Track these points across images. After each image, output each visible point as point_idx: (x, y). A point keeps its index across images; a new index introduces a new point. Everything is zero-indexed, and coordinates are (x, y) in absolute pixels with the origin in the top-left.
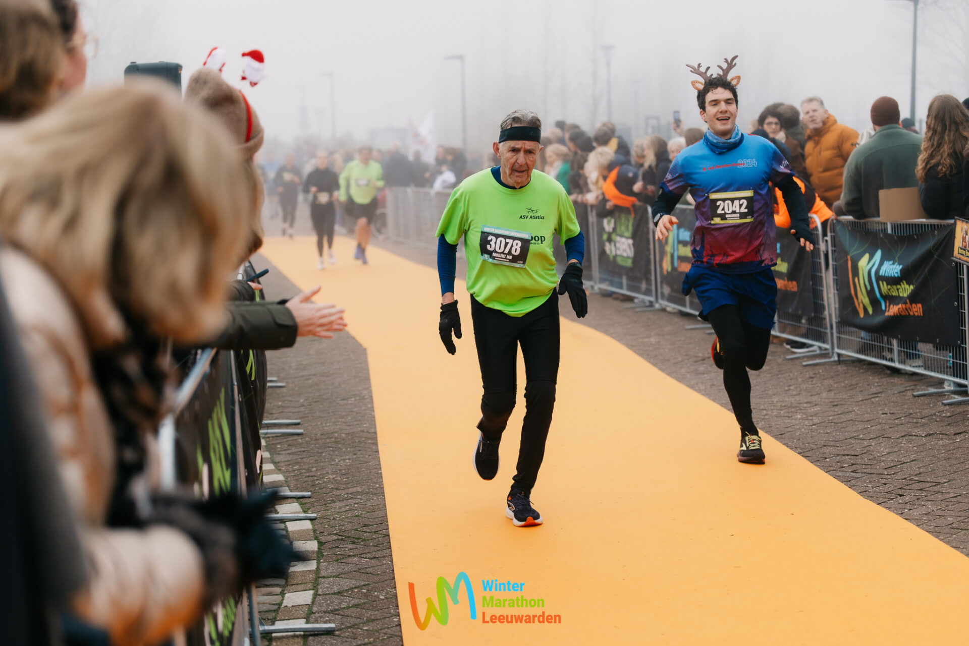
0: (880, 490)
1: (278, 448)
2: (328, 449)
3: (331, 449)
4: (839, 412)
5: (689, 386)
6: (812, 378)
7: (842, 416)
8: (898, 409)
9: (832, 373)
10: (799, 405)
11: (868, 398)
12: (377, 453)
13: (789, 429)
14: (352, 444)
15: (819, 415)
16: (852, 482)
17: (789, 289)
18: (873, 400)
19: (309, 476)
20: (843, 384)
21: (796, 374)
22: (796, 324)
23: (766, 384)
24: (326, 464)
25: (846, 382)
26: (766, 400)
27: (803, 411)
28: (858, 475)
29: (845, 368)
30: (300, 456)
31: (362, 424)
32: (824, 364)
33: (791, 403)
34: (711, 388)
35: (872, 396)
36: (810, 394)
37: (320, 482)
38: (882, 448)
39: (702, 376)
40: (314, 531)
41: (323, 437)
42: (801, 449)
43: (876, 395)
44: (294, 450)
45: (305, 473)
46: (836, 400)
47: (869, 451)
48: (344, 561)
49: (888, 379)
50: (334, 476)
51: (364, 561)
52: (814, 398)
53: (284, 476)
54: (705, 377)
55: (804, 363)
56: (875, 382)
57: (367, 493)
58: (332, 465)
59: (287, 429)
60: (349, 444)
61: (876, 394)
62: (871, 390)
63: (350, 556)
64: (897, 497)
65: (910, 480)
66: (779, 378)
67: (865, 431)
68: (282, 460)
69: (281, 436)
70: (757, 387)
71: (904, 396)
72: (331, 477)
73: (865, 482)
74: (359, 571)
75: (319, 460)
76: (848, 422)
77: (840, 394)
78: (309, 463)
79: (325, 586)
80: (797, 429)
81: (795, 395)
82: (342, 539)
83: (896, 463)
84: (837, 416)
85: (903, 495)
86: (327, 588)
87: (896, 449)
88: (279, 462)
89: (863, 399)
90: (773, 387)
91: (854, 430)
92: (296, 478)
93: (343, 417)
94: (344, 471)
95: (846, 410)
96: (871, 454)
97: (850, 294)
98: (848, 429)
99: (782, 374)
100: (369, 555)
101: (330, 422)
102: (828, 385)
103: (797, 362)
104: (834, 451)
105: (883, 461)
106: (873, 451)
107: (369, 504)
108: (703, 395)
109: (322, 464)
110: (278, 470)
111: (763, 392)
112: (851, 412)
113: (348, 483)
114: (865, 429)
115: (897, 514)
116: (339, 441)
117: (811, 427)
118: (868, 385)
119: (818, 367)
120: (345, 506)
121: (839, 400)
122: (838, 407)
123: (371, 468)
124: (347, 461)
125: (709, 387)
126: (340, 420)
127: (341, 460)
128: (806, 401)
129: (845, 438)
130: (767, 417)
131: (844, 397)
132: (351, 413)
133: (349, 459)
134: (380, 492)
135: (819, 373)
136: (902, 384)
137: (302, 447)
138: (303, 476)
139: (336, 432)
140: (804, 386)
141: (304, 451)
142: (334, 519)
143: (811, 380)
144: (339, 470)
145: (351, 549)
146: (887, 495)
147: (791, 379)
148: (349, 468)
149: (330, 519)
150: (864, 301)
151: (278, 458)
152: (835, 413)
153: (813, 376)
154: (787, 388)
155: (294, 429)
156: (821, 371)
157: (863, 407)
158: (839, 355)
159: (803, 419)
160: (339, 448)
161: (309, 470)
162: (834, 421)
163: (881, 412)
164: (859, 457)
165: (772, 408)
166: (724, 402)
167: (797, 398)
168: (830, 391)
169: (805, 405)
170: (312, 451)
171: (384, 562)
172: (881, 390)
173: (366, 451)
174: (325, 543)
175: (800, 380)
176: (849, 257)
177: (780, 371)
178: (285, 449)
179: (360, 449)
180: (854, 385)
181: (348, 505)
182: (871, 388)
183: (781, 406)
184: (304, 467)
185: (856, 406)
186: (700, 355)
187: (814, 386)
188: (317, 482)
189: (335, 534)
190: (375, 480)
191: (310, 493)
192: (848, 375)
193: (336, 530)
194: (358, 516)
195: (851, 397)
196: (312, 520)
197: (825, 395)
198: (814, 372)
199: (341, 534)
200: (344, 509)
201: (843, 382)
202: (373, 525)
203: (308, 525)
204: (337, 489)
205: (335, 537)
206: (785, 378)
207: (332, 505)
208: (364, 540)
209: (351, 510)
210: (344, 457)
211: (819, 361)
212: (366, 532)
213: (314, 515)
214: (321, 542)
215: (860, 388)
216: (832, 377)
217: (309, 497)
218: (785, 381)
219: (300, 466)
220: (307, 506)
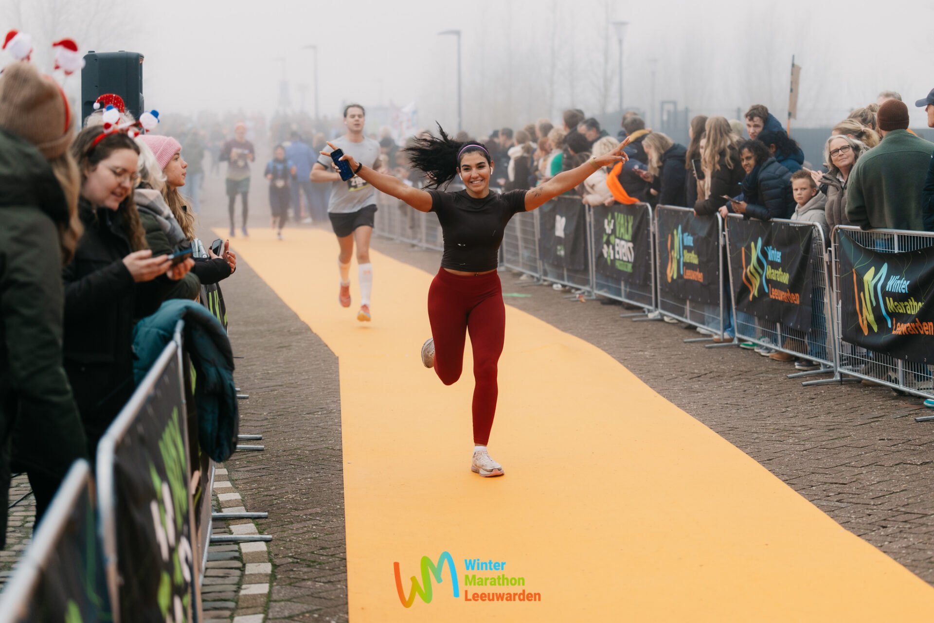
0: (863, 521)
1: (237, 464)
2: (289, 467)
3: (293, 466)
4: (834, 437)
5: (679, 406)
6: (813, 399)
7: (837, 441)
8: (897, 435)
9: (834, 394)
10: (794, 427)
11: (867, 422)
12: (341, 472)
13: (779, 454)
14: (315, 462)
15: (812, 439)
16: (836, 512)
17: (791, 302)
18: (873, 424)
19: (267, 495)
20: (844, 406)
21: (796, 394)
23: (762, 404)
24: (286, 482)
25: (848, 404)
26: (759, 422)
27: (797, 435)
28: (843, 505)
29: (847, 389)
30: (259, 474)
31: (327, 440)
32: (827, 384)
33: (785, 426)
34: (703, 407)
35: (872, 420)
36: (807, 416)
37: (279, 502)
38: (873, 477)
39: (696, 395)
40: (269, 552)
41: (285, 453)
42: (788, 476)
43: (876, 419)
44: (253, 467)
45: (263, 491)
46: (834, 424)
47: (859, 479)
48: (297, 584)
49: (893, 402)
50: (294, 496)
51: (318, 585)
52: (809, 422)
53: (241, 495)
54: (698, 396)
55: (805, 383)
56: (877, 405)
57: (326, 515)
58: (292, 483)
59: (248, 444)
60: (312, 462)
61: (877, 417)
62: (873, 413)
63: (304, 580)
64: (879, 529)
65: (897, 511)
66: (777, 398)
67: (858, 458)
68: (241, 478)
69: (240, 452)
70: (753, 408)
71: (907, 420)
72: (291, 496)
73: (849, 513)
74: (312, 595)
75: (279, 479)
76: (841, 448)
77: (839, 417)
78: (269, 482)
79: (276, 609)
80: (787, 454)
81: (791, 418)
82: (297, 562)
83: (885, 493)
84: (831, 442)
85: (886, 527)
86: (278, 612)
87: (887, 478)
88: (236, 480)
89: (862, 423)
90: (769, 408)
91: (847, 456)
92: (254, 497)
93: (307, 432)
94: (304, 491)
95: (842, 435)
96: (860, 483)
97: (855, 309)
99: (781, 394)
100: (323, 579)
101: (293, 438)
102: (829, 407)
103: (799, 381)
104: (823, 479)
105: (872, 490)
106: (863, 480)
107: (328, 526)
108: (693, 415)
109: (282, 483)
110: (236, 488)
111: (758, 413)
112: (847, 437)
113: (308, 504)
114: (859, 455)
116: (301, 458)
117: (801, 453)
118: (870, 408)
119: (821, 387)
120: (302, 528)
121: (838, 423)
122: (835, 431)
123: (332, 488)
124: (309, 480)
125: (701, 407)
126: (304, 435)
127: (303, 478)
128: (801, 424)
129: (834, 465)
131: (842, 421)
132: (316, 428)
133: (311, 478)
134: (340, 513)
135: (821, 393)
136: (906, 407)
137: (262, 464)
138: (261, 495)
139: (299, 449)
140: (802, 408)
141: (263, 469)
142: (290, 541)
143: (810, 401)
144: (299, 489)
145: (305, 573)
146: (869, 527)
147: (789, 400)
148: (309, 487)
149: (286, 541)
150: (868, 318)
151: (235, 476)
152: (830, 438)
153: (814, 397)
154: (784, 410)
155: (254, 444)
156: (823, 392)
157: (861, 432)
158: (841, 374)
159: (795, 444)
160: (302, 466)
161: (267, 489)
162: (827, 447)
163: (878, 438)
164: (847, 486)
165: (764, 431)
166: (714, 423)
167: (793, 420)
168: (830, 413)
169: (799, 429)
170: (272, 469)
171: (339, 586)
172: (883, 414)
173: (329, 469)
174: (279, 566)
175: (799, 401)
176: (854, 270)
177: (779, 391)
178: (245, 465)
179: (323, 467)
180: (856, 407)
181: (306, 527)
182: (873, 411)
183: (774, 429)
184: (262, 485)
185: (854, 430)
186: (696, 371)
187: (813, 407)
188: (275, 502)
189: (291, 557)
190: (336, 501)
191: (266, 513)
192: (851, 396)
193: (291, 553)
194: (315, 538)
195: (850, 421)
196: (267, 541)
197: (822, 418)
198: (815, 392)
199: (296, 556)
200: (301, 531)
201: (845, 404)
202: (330, 548)
203: (262, 547)
204: (295, 509)
205: (290, 560)
206: (783, 398)
207: (289, 526)
208: (320, 564)
209: (308, 531)
210: (306, 476)
211: (821, 380)
212: (322, 555)
213: (270, 537)
214: (275, 565)
215: (861, 411)
216: (834, 398)
217: (266, 518)
218: (783, 402)
219: (259, 484)
220: (264, 526)
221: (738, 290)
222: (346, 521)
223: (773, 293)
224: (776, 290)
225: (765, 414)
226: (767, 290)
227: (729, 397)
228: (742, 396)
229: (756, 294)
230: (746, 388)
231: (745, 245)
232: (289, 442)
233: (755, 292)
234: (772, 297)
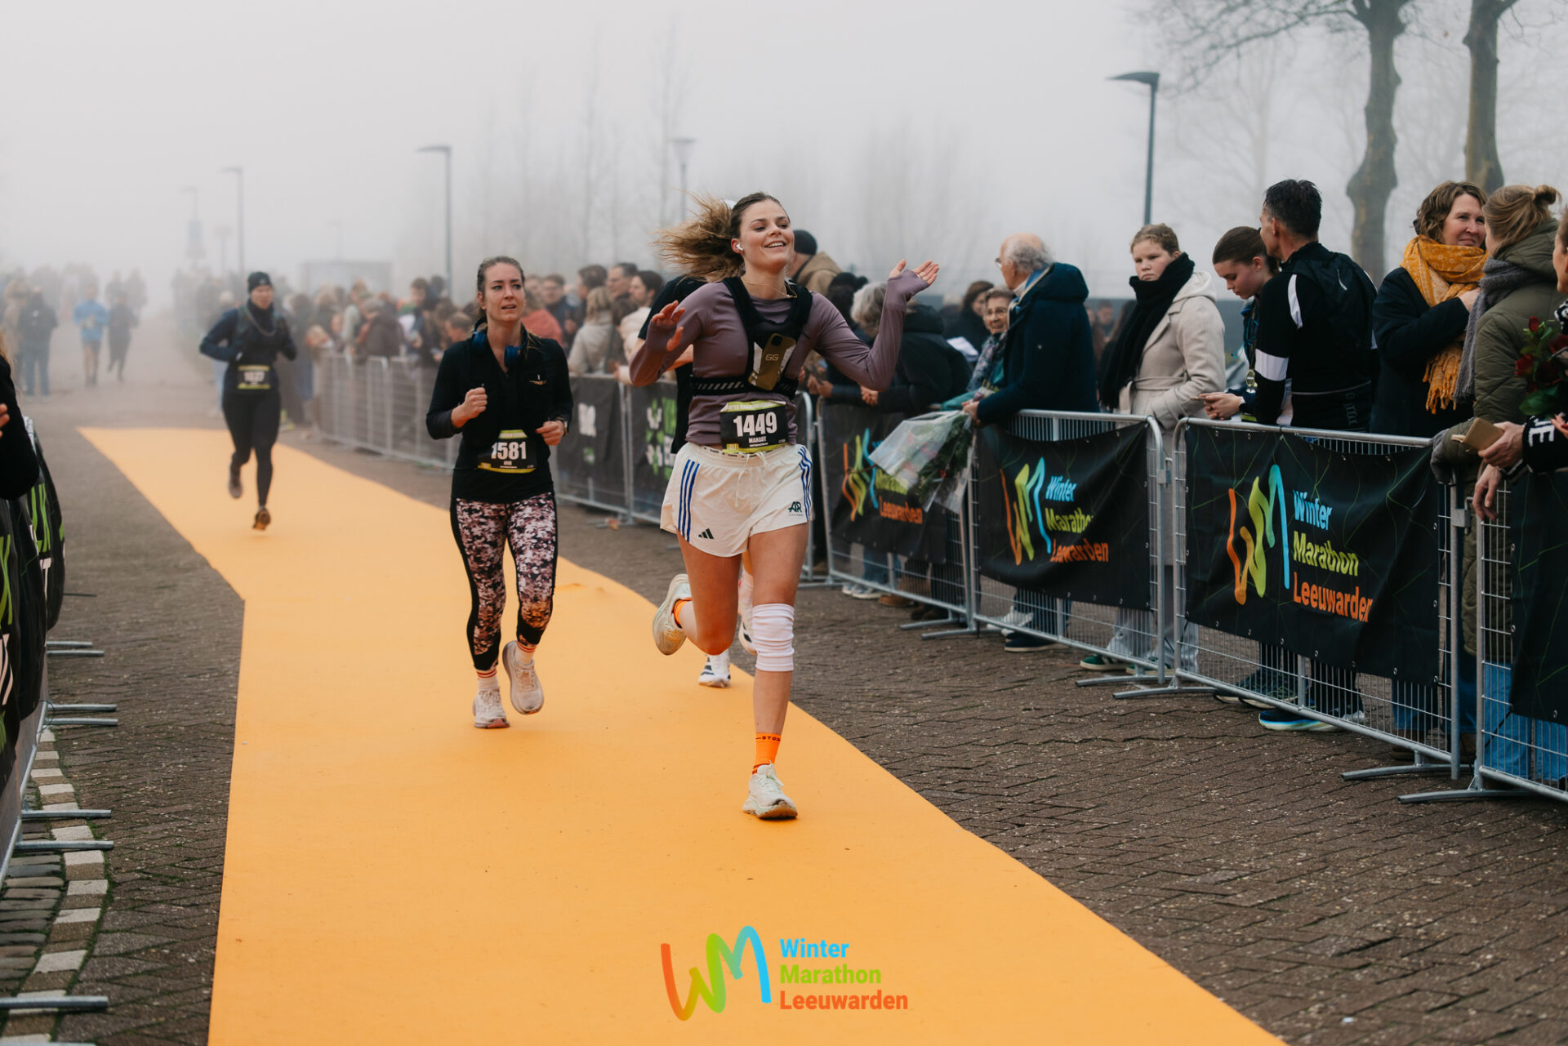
0: (990, 817)
1: (75, 745)
2: (153, 749)
3: (159, 748)
4: (959, 707)
6: (935, 657)
7: (962, 712)
8: (1049, 703)
9: (965, 651)
10: (900, 696)
11: (1009, 687)
12: (230, 755)
13: (877, 730)
14: (193, 742)
15: (928, 710)
16: (953, 806)
17: (911, 521)
18: (1015, 689)
19: (113, 787)
20: (977, 667)
21: (910, 650)
22: (920, 575)
23: (860, 664)
24: (145, 769)
25: (984, 664)
26: (854, 688)
27: (907, 704)
28: (963, 797)
29: (987, 644)
30: (107, 758)
31: (214, 712)
32: (956, 637)
33: (890, 692)
35: (1016, 684)
36: (923, 680)
37: (130, 795)
38: (1009, 759)
40: (106, 866)
41: (148, 730)
42: (888, 758)
43: (1022, 683)
44: (98, 748)
45: (109, 782)
46: (960, 689)
47: (990, 762)
48: (143, 909)
49: (1047, 660)
50: (154, 787)
51: (175, 909)
52: (926, 687)
53: (75, 787)
55: (924, 635)
56: (1025, 665)
57: (200, 813)
58: (154, 771)
59: (93, 717)
60: (189, 742)
61: (1022, 681)
62: (1017, 675)
63: (155, 902)
64: (1013, 828)
65: (1041, 804)
66: (883, 657)
67: (991, 734)
68: (78, 764)
69: (82, 728)
70: (847, 669)
71: (1065, 684)
72: (149, 788)
73: (972, 807)
74: (164, 924)
75: (136, 764)
76: (968, 721)
77: (969, 680)
78: (119, 769)
79: (105, 944)
80: (890, 729)
81: (901, 682)
82: (148, 879)
83: (1025, 781)
84: (954, 713)
85: (1023, 825)
86: (109, 946)
87: (1031, 760)
89: (1001, 688)
90: (871, 669)
91: (974, 732)
92: (93, 790)
93: (185, 702)
94: (171, 780)
95: (971, 704)
96: (991, 767)
97: (1005, 527)
98: (965, 730)
99: (889, 650)
100: (185, 902)
102: (955, 668)
103: (916, 634)
104: (937, 761)
105: (1007, 777)
106: (995, 763)
107: (200, 828)
109: (138, 770)
110: (67, 777)
111: (853, 675)
112: (978, 706)
113: (175, 798)
114: (992, 730)
115: (1006, 851)
116: (173, 737)
117: (910, 727)
118: (1015, 669)
119: (947, 641)
120: (161, 832)
121: (965, 689)
122: (960, 699)
123: (215, 776)
124: (180, 766)
126: (180, 706)
127: (171, 764)
128: (913, 689)
129: (956, 743)
130: (847, 712)
131: (972, 685)
133: (184, 764)
134: (222, 812)
135: (946, 649)
136: (1067, 668)
137: (112, 745)
138: (105, 786)
139: (171, 724)
140: (918, 669)
141: (114, 751)
142: (141, 849)
143: (930, 660)
144: (164, 779)
145: (158, 892)
146: (999, 825)
147: (901, 659)
148: (179, 775)
149: (134, 849)
150: (1023, 540)
151: (70, 761)
152: (953, 708)
153: (936, 654)
154: (891, 672)
155: (104, 717)
156: (949, 647)
157: (998, 699)
158: (979, 624)
159: (902, 715)
160: (172, 747)
161: (116, 778)
162: (948, 719)
163: (1022, 707)
164: (972, 771)
165: (860, 699)
167: (902, 686)
168: (957, 675)
169: (910, 695)
170: (127, 751)
171: (207, 911)
172: (1032, 676)
173: (213, 752)
174: (119, 884)
175: (914, 660)
176: (1002, 471)
177: (887, 647)
178: (86, 746)
179: (204, 748)
180: (993, 669)
181: (166, 830)
182: (1018, 673)
183: (874, 696)
184: (109, 774)
185: (988, 697)
187: (933, 668)
188: (125, 796)
189: (139, 871)
190: (217, 794)
191: (109, 811)
192: (989, 654)
193: (140, 865)
194: (180, 845)
195: (984, 685)
196: (105, 849)
197: (945, 681)
198: (938, 648)
199: (148, 870)
200: (159, 835)
201: (980, 664)
202: (200, 859)
203: (98, 857)
204: (154, 806)
205: (138, 876)
206: (891, 656)
207: (143, 829)
208: (182, 880)
209: (170, 836)
210: (177, 761)
211: (948, 632)
212: (187, 868)
213: (111, 843)
214: (114, 882)
215: (1002, 672)
216: (965, 657)
217: (108, 817)
218: (891, 661)
219: (105, 772)
220: (103, 829)
221: (835, 506)
222: (229, 822)
223: (885, 509)
224: (889, 505)
225: (864, 677)
226: (876, 506)
227: (813, 655)
228: (832, 654)
229: (860, 511)
230: (839, 644)
231: (849, 440)
232: (156, 715)
233: (858, 508)
234: (884, 514)
